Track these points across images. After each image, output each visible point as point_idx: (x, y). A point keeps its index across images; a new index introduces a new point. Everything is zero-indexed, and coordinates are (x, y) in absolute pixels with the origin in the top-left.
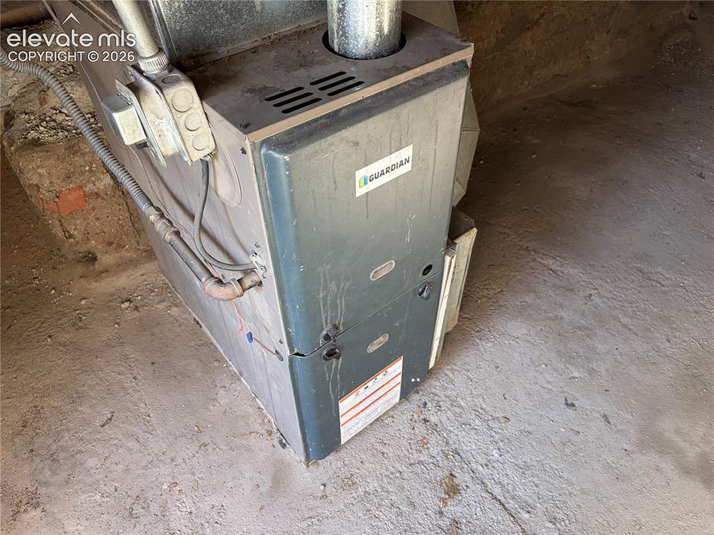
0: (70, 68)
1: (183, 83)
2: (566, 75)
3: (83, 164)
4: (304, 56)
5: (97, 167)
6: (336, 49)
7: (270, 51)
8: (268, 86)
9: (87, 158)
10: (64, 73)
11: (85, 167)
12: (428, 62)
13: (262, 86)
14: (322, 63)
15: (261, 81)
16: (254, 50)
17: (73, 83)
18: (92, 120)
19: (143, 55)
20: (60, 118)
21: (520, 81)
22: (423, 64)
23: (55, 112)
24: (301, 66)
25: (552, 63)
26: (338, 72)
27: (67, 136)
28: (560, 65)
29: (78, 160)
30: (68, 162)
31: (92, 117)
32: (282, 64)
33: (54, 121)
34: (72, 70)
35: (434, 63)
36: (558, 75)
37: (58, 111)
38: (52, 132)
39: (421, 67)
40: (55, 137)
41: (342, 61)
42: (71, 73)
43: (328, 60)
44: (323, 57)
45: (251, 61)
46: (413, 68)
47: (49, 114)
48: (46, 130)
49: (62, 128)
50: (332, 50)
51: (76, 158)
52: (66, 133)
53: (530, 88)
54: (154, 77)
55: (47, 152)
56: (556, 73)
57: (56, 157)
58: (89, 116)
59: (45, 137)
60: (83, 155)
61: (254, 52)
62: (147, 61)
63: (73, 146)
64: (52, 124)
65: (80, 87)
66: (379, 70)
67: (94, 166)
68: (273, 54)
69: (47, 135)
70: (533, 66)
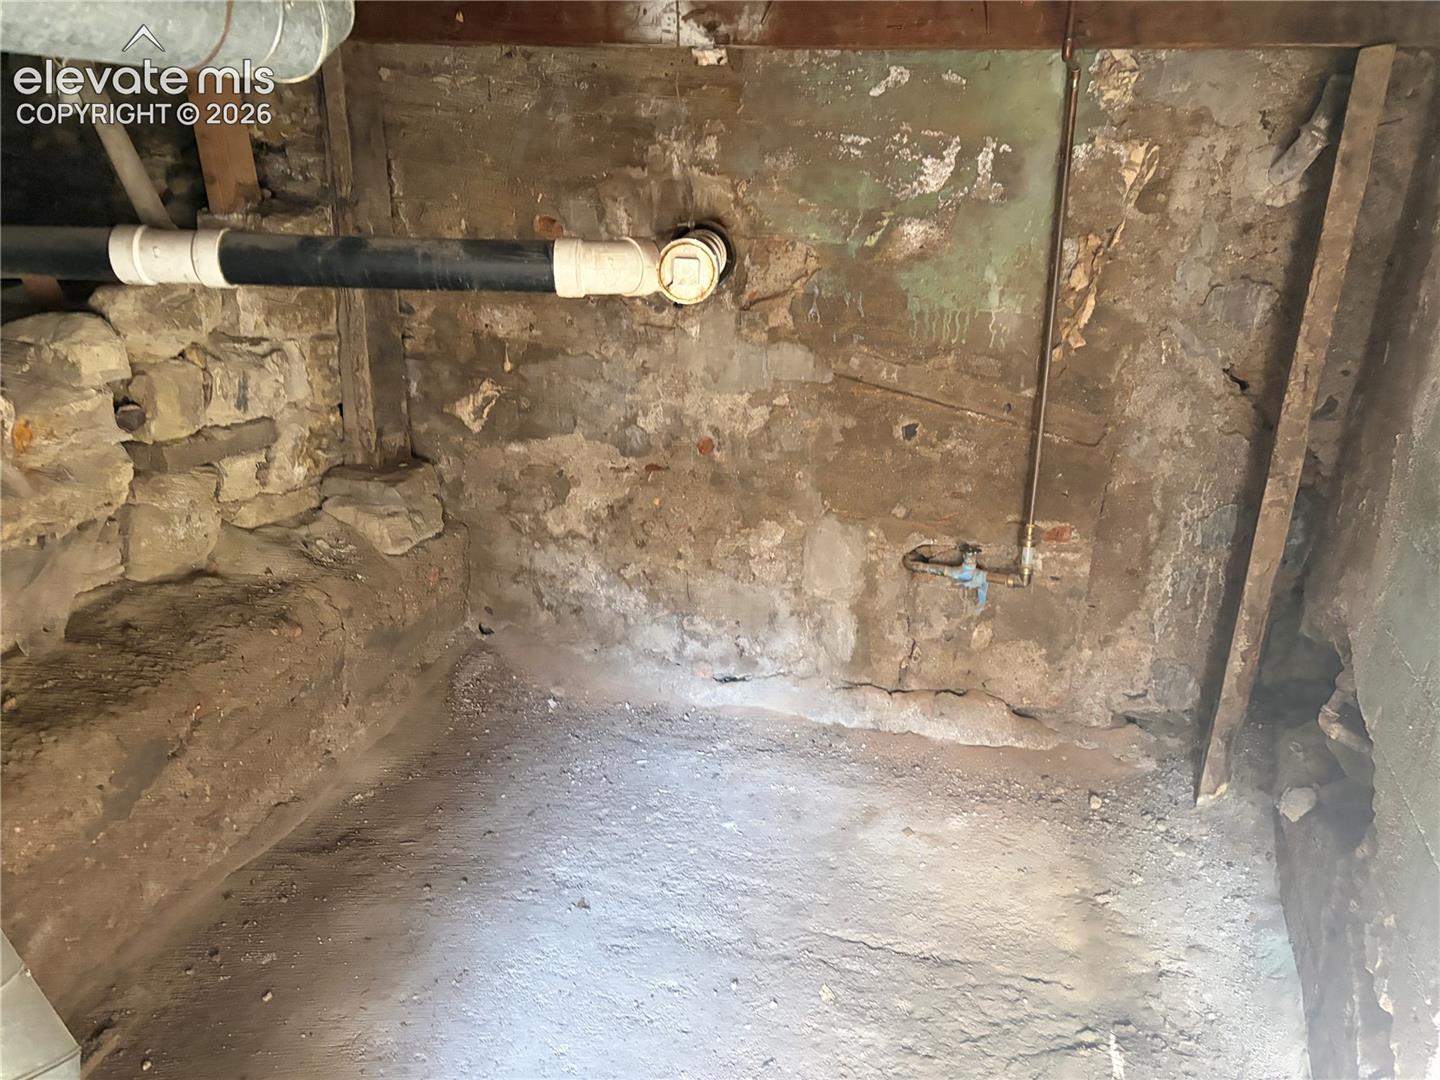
2: (294, 799)
25: (255, 791)
28: (276, 785)
36: (279, 804)
56: (272, 803)
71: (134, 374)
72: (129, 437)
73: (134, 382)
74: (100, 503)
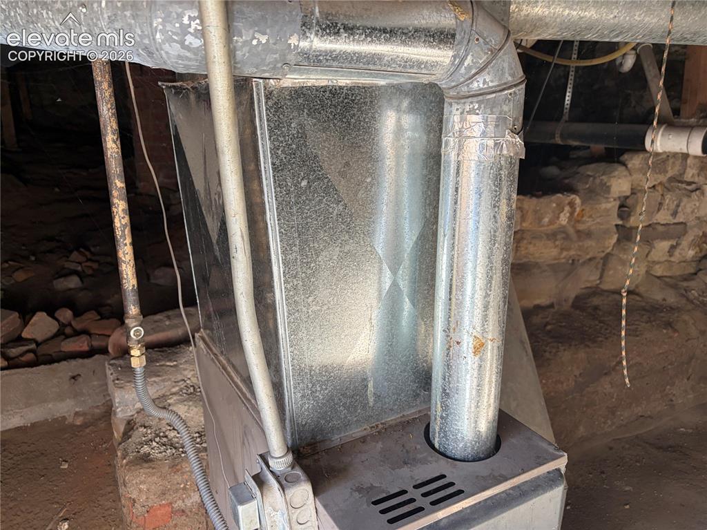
0: (192, 389)
1: (303, 483)
2: (650, 417)
3: (180, 482)
4: (407, 452)
5: (191, 485)
6: (437, 445)
7: (377, 442)
8: (374, 485)
9: (185, 476)
10: (186, 393)
11: (181, 484)
12: (524, 472)
13: (369, 485)
14: (424, 462)
15: (369, 478)
16: (363, 440)
17: (191, 403)
18: (198, 440)
19: (273, 455)
20: (172, 434)
21: (603, 420)
22: (519, 475)
23: (169, 428)
24: (405, 463)
25: (634, 405)
26: (439, 474)
27: (173, 454)
28: (644, 406)
29: (177, 478)
30: (167, 480)
31: (199, 437)
32: (388, 459)
33: (166, 437)
34: (192, 391)
35: (530, 473)
36: (641, 416)
37: (172, 428)
38: (163, 448)
39: (518, 477)
40: (164, 453)
41: (442, 461)
42: (191, 393)
43: (430, 459)
44: (425, 454)
45: (360, 452)
46: (511, 478)
47: (164, 429)
48: (157, 446)
49: (172, 445)
50: (432, 446)
51: (176, 477)
52: (174, 451)
53: (614, 427)
54: (278, 473)
55: (153, 468)
56: (639, 414)
57: (159, 474)
58: (197, 435)
59: (155, 454)
60: (183, 473)
61: (364, 442)
62: (276, 460)
63: (177, 465)
64: (165, 439)
65: (196, 407)
66: (477, 476)
67: (189, 484)
68: (380, 445)
69: (157, 451)
70: (615, 407)
71: (632, 194)
72: (620, 222)
73: (630, 197)
74: (600, 250)
